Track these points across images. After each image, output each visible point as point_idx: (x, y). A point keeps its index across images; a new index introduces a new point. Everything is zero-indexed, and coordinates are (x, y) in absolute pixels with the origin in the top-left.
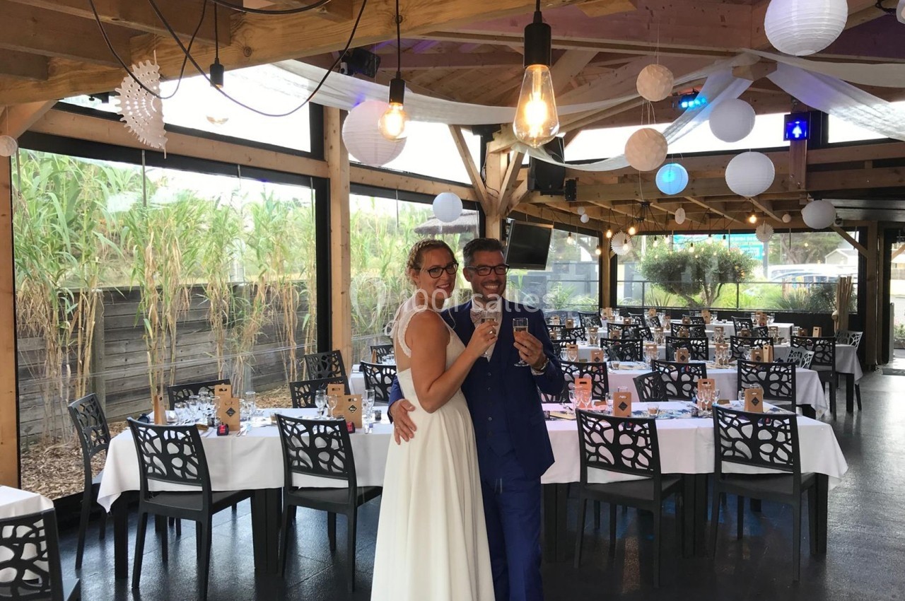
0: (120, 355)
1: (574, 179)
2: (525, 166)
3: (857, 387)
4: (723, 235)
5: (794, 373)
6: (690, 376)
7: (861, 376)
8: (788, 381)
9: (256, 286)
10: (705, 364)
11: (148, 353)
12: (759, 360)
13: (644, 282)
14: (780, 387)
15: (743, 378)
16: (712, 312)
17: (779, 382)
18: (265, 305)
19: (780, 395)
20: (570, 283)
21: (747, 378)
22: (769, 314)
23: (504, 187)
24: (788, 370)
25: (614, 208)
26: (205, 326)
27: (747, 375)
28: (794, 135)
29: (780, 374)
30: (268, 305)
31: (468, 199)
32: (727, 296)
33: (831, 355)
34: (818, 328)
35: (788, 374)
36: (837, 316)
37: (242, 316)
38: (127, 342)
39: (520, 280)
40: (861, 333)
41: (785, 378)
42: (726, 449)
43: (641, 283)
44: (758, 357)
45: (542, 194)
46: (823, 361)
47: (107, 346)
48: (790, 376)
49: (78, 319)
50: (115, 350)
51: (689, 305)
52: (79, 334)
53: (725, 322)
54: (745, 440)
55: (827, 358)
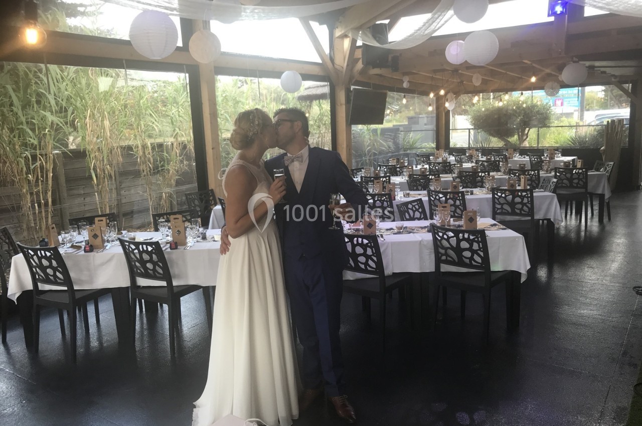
0: (79, 195)
1: (399, 55)
2: (360, 47)
3: (608, 204)
4: (521, 92)
5: (532, 196)
6: (453, 201)
7: (611, 195)
8: (528, 203)
9: (172, 144)
10: (473, 191)
11: (96, 194)
12: (512, 188)
13: (469, 129)
14: (523, 207)
15: (496, 201)
16: (515, 150)
17: (521, 203)
18: (179, 158)
19: (523, 212)
20: (419, 132)
21: (498, 201)
22: (557, 150)
23: (346, 64)
24: (528, 194)
25: (435, 75)
26: (137, 174)
27: (499, 198)
28: (556, 12)
29: (522, 197)
30: (181, 158)
31: (319, 74)
32: (532, 138)
33: (584, 180)
34: (581, 160)
35: (528, 197)
36: (604, 150)
37: (163, 166)
38: (83, 186)
39: (379, 132)
40: (612, 163)
41: (525, 200)
42: (443, 255)
43: (468, 130)
44: (512, 185)
45: (373, 68)
46: (579, 185)
47: (69, 190)
48: (529, 199)
49: (38, 173)
50: (75, 192)
51: (505, 145)
52: (40, 183)
53: (525, 157)
54: (452, 248)
55: (581, 183)
